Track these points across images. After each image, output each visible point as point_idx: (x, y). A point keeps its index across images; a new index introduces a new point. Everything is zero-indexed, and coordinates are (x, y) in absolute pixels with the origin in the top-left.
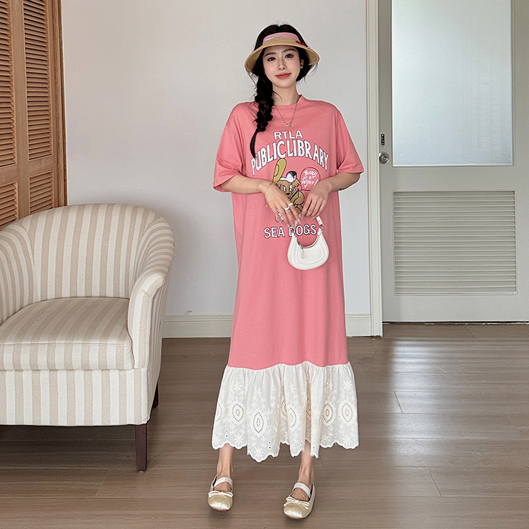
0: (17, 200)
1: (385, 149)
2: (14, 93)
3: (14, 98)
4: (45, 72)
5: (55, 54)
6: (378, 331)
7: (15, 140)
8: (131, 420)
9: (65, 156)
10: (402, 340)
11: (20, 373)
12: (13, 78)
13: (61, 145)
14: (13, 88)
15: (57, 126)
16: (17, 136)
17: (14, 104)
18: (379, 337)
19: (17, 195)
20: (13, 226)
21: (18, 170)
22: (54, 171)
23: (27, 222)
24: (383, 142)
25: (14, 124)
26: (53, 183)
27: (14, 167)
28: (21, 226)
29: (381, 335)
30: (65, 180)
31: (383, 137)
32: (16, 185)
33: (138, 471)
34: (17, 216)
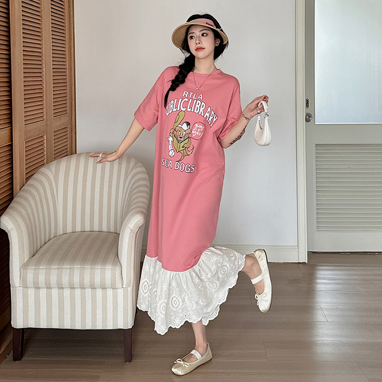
0: (45, 149)
1: (309, 111)
2: (44, 65)
3: (44, 69)
4: (63, 49)
5: (70, 36)
6: (304, 259)
7: (44, 101)
8: (121, 326)
9: (75, 114)
10: (323, 266)
11: (50, 290)
12: (43, 53)
13: (73, 105)
14: (43, 61)
15: (71, 91)
16: (46, 98)
17: (44, 73)
18: (305, 263)
19: (45, 145)
20: (43, 169)
21: (47, 125)
22: (69, 126)
23: (53, 165)
24: (307, 105)
25: (44, 89)
26: (68, 135)
27: (43, 123)
28: (49, 169)
29: (307, 262)
30: (76, 133)
31: (307, 101)
32: (45, 137)
33: (126, 362)
34: (45, 161)
